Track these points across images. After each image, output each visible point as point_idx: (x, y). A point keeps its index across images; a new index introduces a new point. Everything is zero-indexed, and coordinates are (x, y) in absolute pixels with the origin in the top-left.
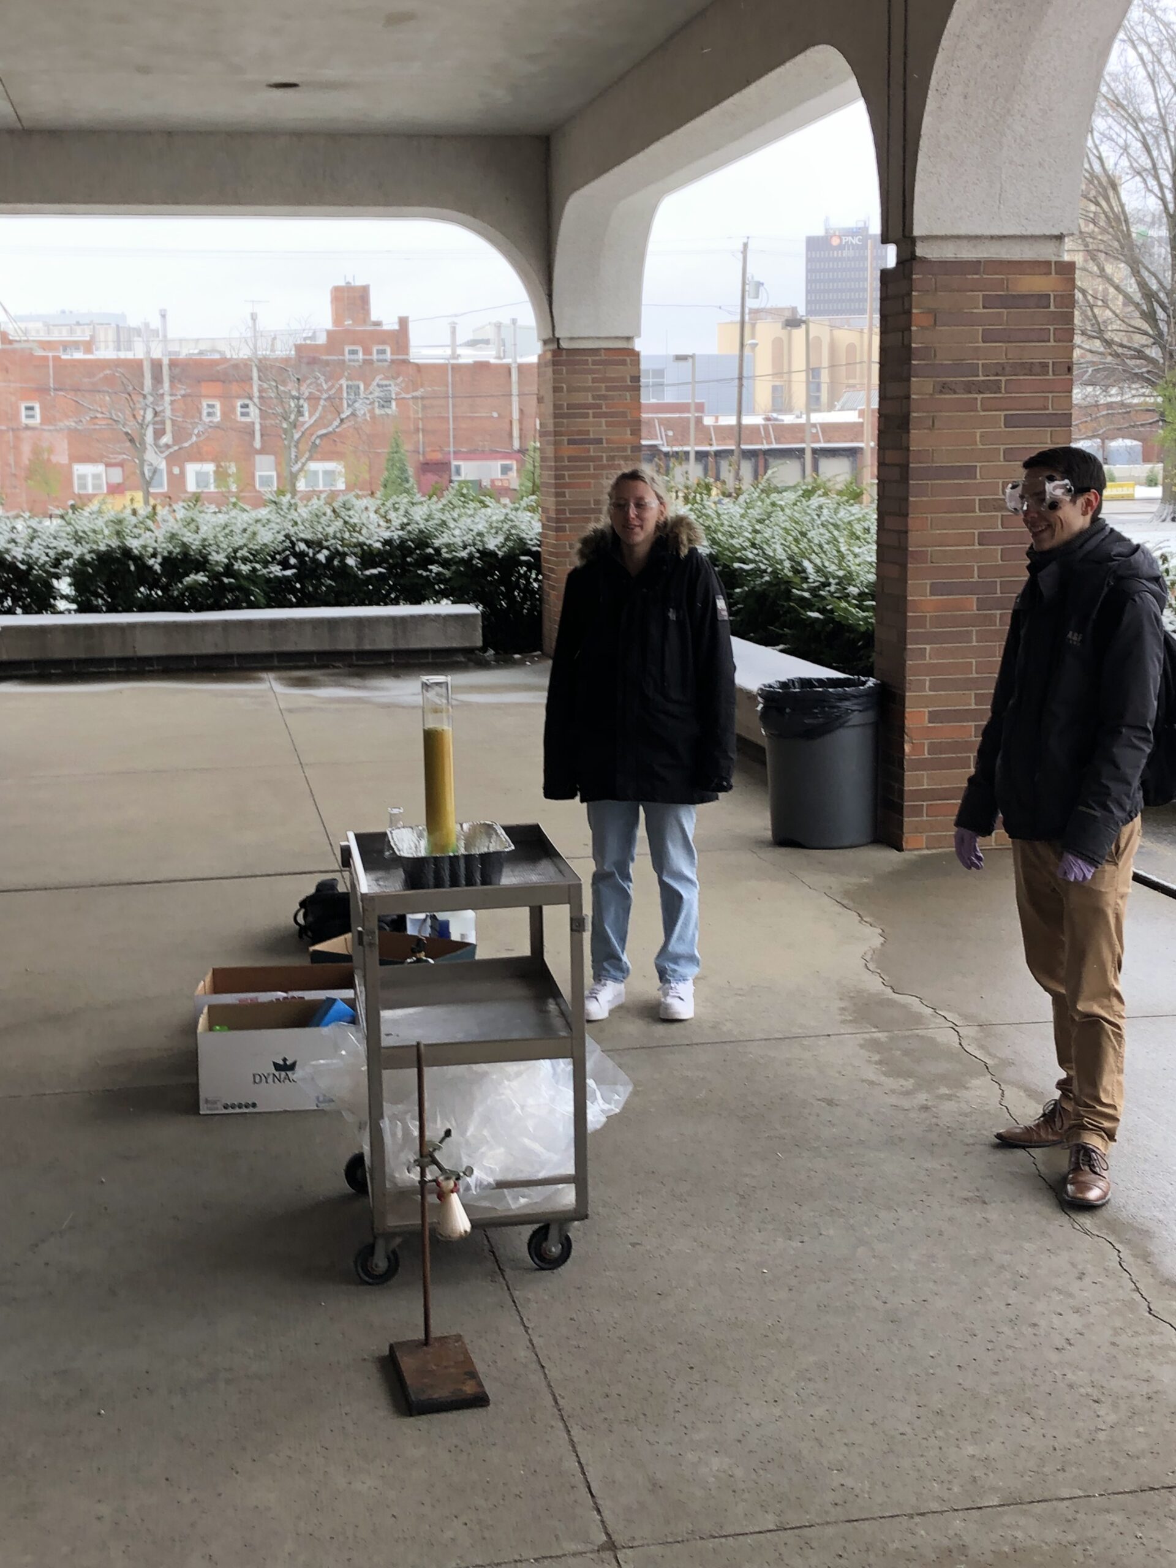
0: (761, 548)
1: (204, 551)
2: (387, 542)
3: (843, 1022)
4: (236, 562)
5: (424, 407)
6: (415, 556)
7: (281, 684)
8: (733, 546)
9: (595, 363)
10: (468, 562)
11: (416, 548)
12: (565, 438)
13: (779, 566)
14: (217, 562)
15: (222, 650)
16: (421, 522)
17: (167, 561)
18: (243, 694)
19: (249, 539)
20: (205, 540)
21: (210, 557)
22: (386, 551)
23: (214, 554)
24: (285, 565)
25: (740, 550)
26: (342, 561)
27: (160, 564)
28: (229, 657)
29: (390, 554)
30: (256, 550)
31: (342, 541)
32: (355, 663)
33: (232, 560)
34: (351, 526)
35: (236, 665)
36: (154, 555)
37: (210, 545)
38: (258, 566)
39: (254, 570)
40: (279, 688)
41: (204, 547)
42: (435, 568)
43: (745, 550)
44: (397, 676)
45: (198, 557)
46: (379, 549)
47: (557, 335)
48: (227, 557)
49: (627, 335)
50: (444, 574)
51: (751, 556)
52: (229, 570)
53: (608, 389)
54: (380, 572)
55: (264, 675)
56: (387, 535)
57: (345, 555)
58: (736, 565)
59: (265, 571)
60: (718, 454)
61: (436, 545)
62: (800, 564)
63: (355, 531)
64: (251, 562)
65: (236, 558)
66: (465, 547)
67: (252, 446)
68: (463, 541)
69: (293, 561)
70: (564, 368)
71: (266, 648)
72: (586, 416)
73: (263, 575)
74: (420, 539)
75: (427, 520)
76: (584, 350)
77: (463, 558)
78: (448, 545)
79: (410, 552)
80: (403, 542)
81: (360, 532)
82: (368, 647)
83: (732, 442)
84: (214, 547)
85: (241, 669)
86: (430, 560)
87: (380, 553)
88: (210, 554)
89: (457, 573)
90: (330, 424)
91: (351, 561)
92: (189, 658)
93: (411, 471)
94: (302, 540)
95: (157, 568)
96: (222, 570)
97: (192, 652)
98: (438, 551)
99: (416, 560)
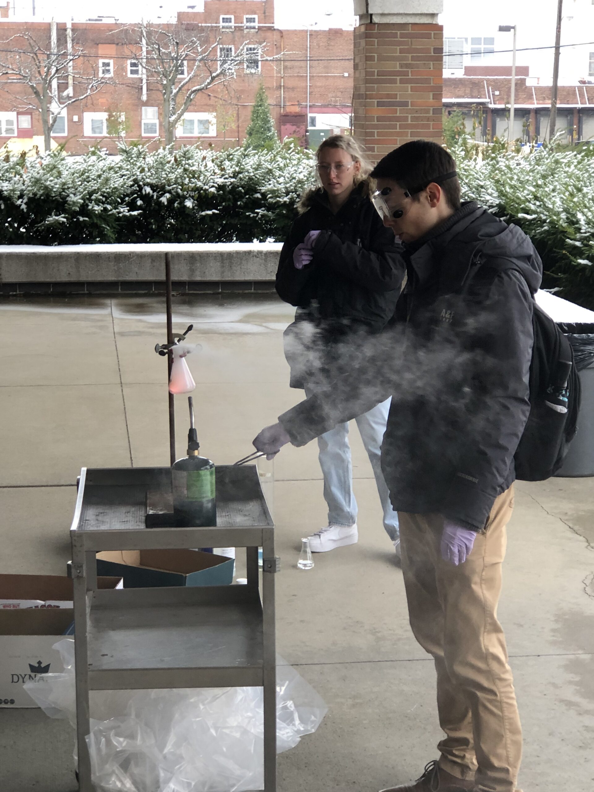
0: (542, 201)
1: (63, 193)
2: (221, 188)
3: (554, 643)
4: (91, 203)
5: (285, 68)
6: (244, 200)
7: (121, 310)
8: (518, 198)
9: (402, 36)
10: (290, 205)
11: (246, 193)
12: (376, 101)
13: (555, 218)
14: (74, 202)
15: (73, 279)
16: (251, 170)
17: (33, 202)
18: (86, 318)
19: (102, 184)
20: (64, 184)
21: (68, 199)
22: (219, 195)
23: (72, 195)
24: (132, 206)
25: (524, 202)
26: (182, 203)
27: (26, 204)
28: (80, 284)
29: (223, 198)
30: (108, 193)
31: (182, 186)
32: (187, 292)
33: (87, 202)
34: (190, 173)
35: (86, 292)
36: (21, 196)
37: (68, 188)
38: (109, 207)
39: (105, 209)
40: (117, 313)
41: (64, 190)
42: (260, 211)
43: (529, 202)
44: (221, 305)
45: (58, 198)
46: (214, 193)
47: (370, 12)
48: (82, 198)
49: (431, 12)
50: (268, 216)
51: (533, 207)
52: (84, 210)
53: (413, 58)
54: (213, 213)
55: (108, 301)
56: (220, 181)
57: (185, 198)
58: (520, 215)
59: (114, 211)
60: (538, 111)
61: (263, 191)
62: (574, 215)
63: (194, 177)
64: (103, 203)
65: (90, 200)
66: (287, 193)
67: (139, 99)
68: (286, 188)
69: (139, 202)
70: (376, 40)
71: (111, 277)
72: (394, 82)
73: (113, 214)
74: (249, 185)
75: (256, 169)
76: (393, 24)
77: (285, 202)
78: (272, 192)
79: (241, 196)
80: (234, 187)
81: (198, 178)
82: (198, 278)
83: (550, 101)
84: (72, 190)
85: (90, 295)
86: (257, 204)
87: (214, 196)
88: (68, 196)
89: (280, 215)
90: (204, 82)
91: (189, 204)
92: (47, 285)
93: (272, 122)
94: (148, 184)
95: (24, 206)
96: (78, 209)
97: (48, 280)
98: (264, 195)
99: (245, 203)
